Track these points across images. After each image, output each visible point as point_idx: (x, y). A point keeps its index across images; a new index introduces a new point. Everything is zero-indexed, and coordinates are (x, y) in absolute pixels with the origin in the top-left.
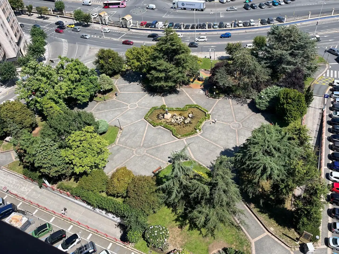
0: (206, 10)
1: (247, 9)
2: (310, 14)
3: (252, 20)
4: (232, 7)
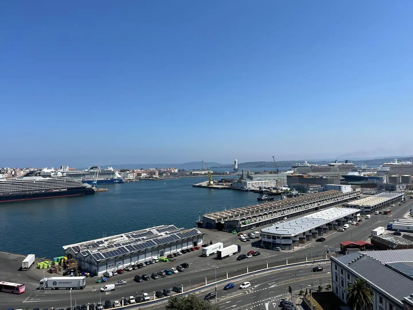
0: (87, 287)
1: (138, 281)
2: (206, 280)
3: (146, 294)
4: (121, 281)
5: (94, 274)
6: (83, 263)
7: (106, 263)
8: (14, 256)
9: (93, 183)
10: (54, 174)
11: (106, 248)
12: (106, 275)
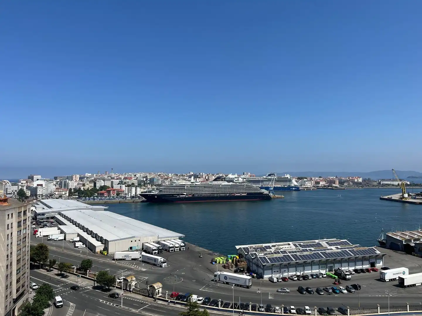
0: (253, 287)
1: (302, 293)
2: (379, 308)
3: (307, 307)
4: (284, 288)
5: (260, 276)
6: (251, 264)
7: (271, 268)
8: (199, 249)
9: (270, 189)
10: (236, 179)
11: (272, 253)
12: (271, 280)
